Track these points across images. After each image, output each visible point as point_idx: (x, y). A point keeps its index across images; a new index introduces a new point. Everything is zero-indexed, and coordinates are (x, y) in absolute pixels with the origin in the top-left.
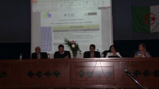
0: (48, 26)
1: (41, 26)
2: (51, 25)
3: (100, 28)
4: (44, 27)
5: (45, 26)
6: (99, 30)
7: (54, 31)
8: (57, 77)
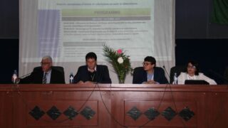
0: (52, 8)
1: (39, 8)
2: (58, 8)
3: (152, 16)
4: (44, 11)
5: (47, 8)
6: (148, 18)
7: (64, 19)
8: (88, 118)
